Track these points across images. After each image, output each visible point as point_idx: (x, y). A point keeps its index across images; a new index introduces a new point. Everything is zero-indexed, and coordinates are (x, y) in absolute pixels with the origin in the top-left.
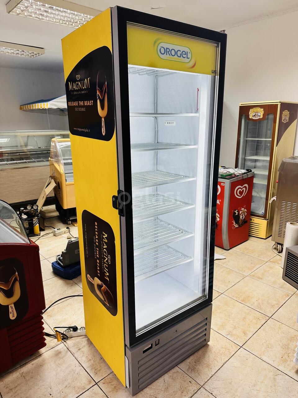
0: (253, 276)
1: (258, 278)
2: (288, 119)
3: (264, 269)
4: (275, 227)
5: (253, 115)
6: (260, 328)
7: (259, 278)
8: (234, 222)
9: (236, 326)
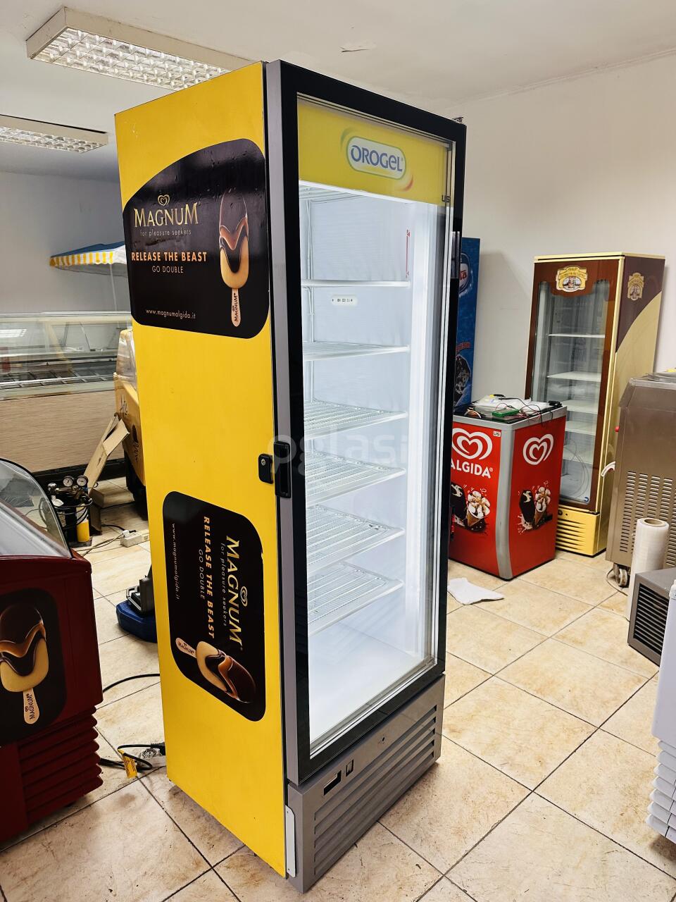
0: (564, 637)
1: (573, 641)
2: (640, 291)
3: (587, 623)
4: (614, 531)
5: (565, 283)
6: (575, 751)
7: (575, 641)
9: (523, 746)
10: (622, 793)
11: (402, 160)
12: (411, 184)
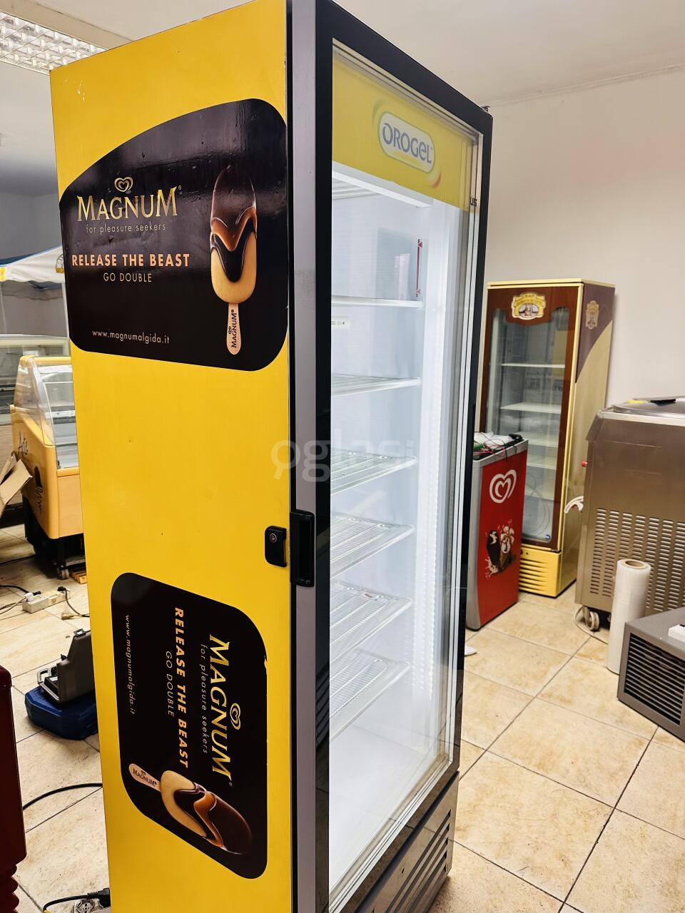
0: (550, 696)
1: (561, 700)
2: (596, 320)
3: (570, 677)
4: (584, 569)
5: (521, 310)
6: (597, 842)
7: (563, 700)
8: (489, 561)
9: (539, 841)
10: (662, 892)
11: (431, 149)
12: (439, 179)
